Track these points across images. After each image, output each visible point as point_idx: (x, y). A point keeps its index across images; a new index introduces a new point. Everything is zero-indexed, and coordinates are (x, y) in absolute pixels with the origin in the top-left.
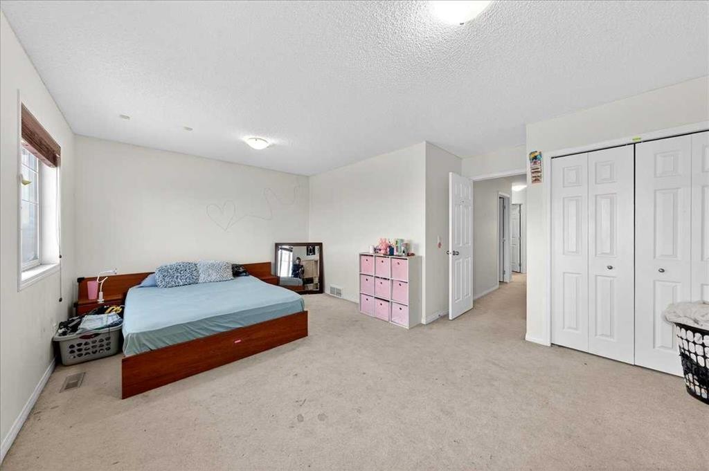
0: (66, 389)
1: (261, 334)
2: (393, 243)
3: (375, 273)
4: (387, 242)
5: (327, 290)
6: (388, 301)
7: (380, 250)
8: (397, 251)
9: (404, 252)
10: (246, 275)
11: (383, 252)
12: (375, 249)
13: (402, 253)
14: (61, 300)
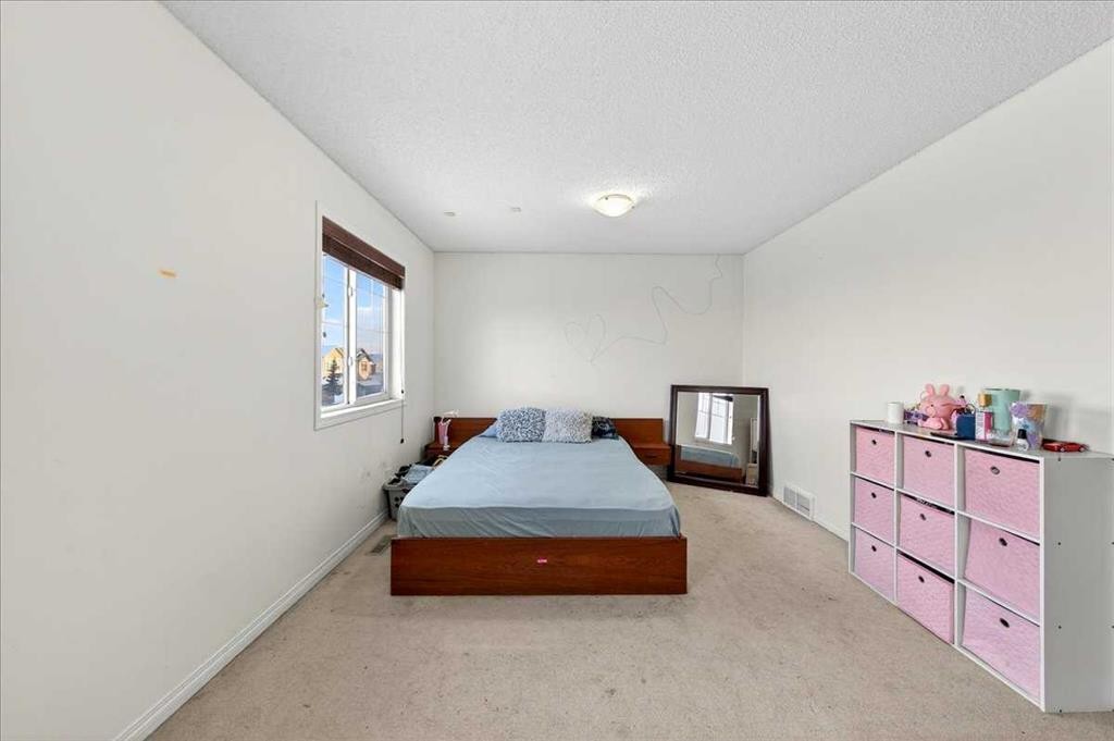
0: (373, 551)
1: (584, 560)
2: (974, 400)
3: (902, 483)
4: (954, 395)
5: (778, 492)
6: (952, 581)
7: (925, 418)
8: (990, 427)
9: (1023, 434)
10: (613, 438)
11: (934, 424)
12: (907, 415)
13: (1011, 438)
14: (402, 441)
